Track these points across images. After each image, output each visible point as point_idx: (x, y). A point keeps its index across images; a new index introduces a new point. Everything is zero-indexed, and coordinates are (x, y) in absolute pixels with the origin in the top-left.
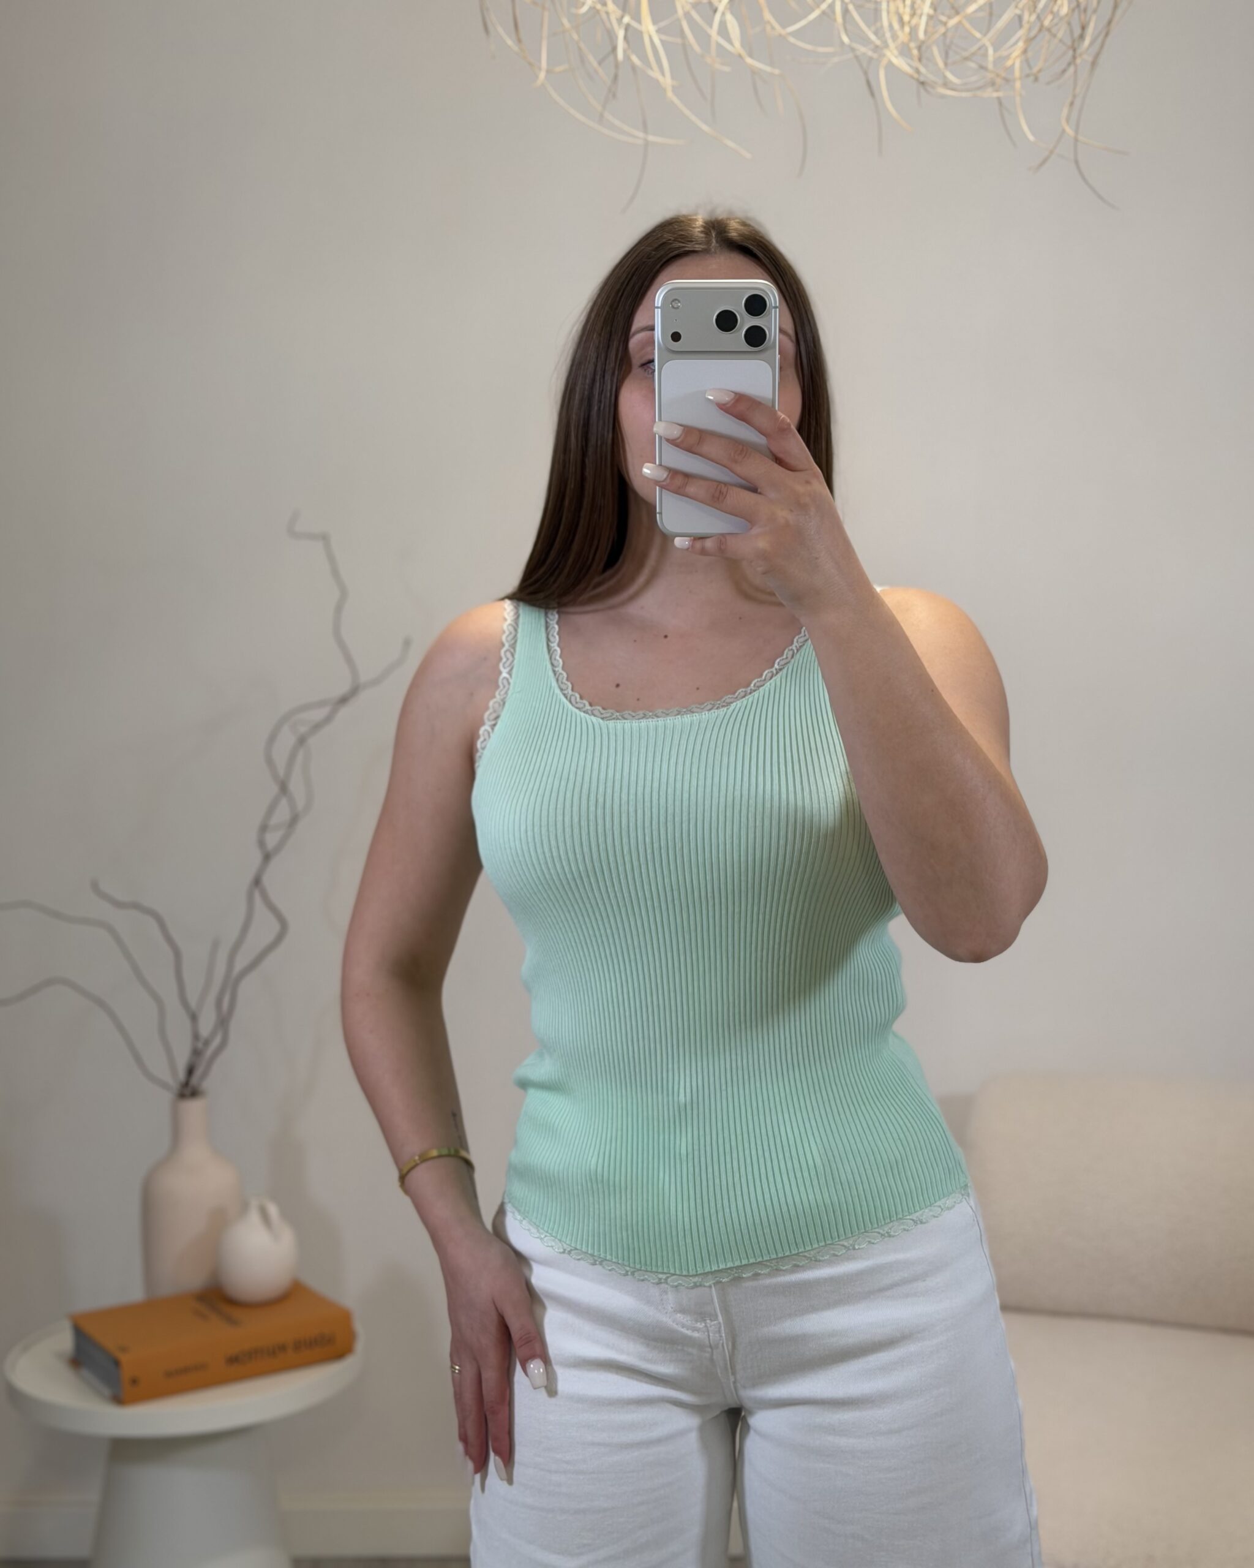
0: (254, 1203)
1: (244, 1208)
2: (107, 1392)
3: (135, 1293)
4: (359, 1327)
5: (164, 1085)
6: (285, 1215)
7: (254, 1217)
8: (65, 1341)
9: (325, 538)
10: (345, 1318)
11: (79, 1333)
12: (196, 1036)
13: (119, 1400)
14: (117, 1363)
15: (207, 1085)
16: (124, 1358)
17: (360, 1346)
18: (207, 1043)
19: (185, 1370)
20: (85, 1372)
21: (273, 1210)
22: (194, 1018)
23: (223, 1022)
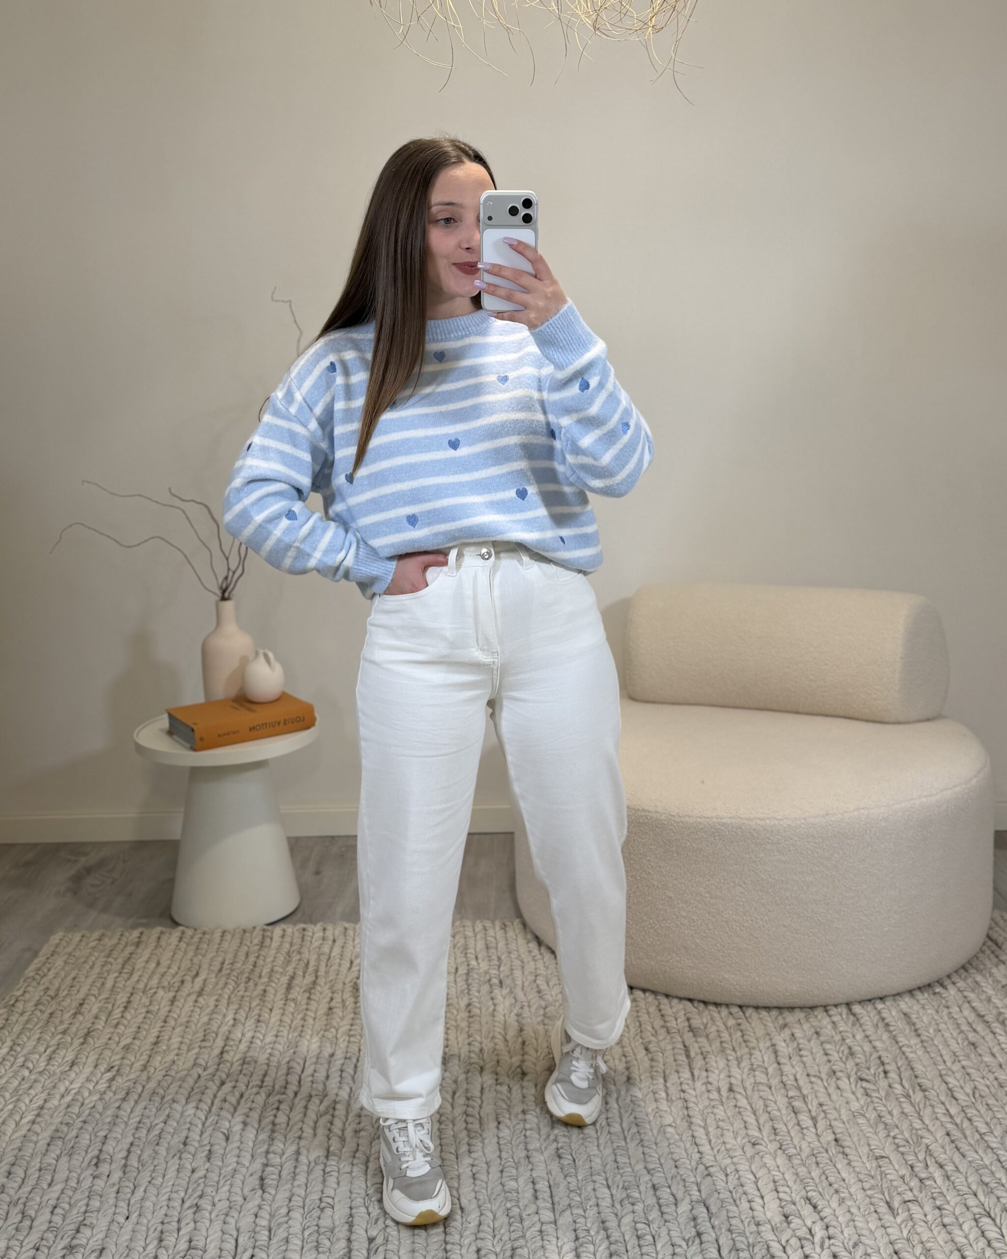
0: (261, 651)
1: (257, 654)
2: (188, 746)
3: (201, 699)
4: (317, 715)
5: (215, 594)
6: (277, 659)
7: (262, 659)
8: (164, 723)
9: (290, 301)
10: (310, 709)
11: (171, 717)
12: (229, 569)
13: (193, 749)
14: (193, 730)
15: (234, 592)
16: (195, 728)
17: (317, 723)
18: (234, 573)
19: (228, 734)
20: (175, 737)
21: (271, 655)
22: (227, 559)
23: (242, 561)
